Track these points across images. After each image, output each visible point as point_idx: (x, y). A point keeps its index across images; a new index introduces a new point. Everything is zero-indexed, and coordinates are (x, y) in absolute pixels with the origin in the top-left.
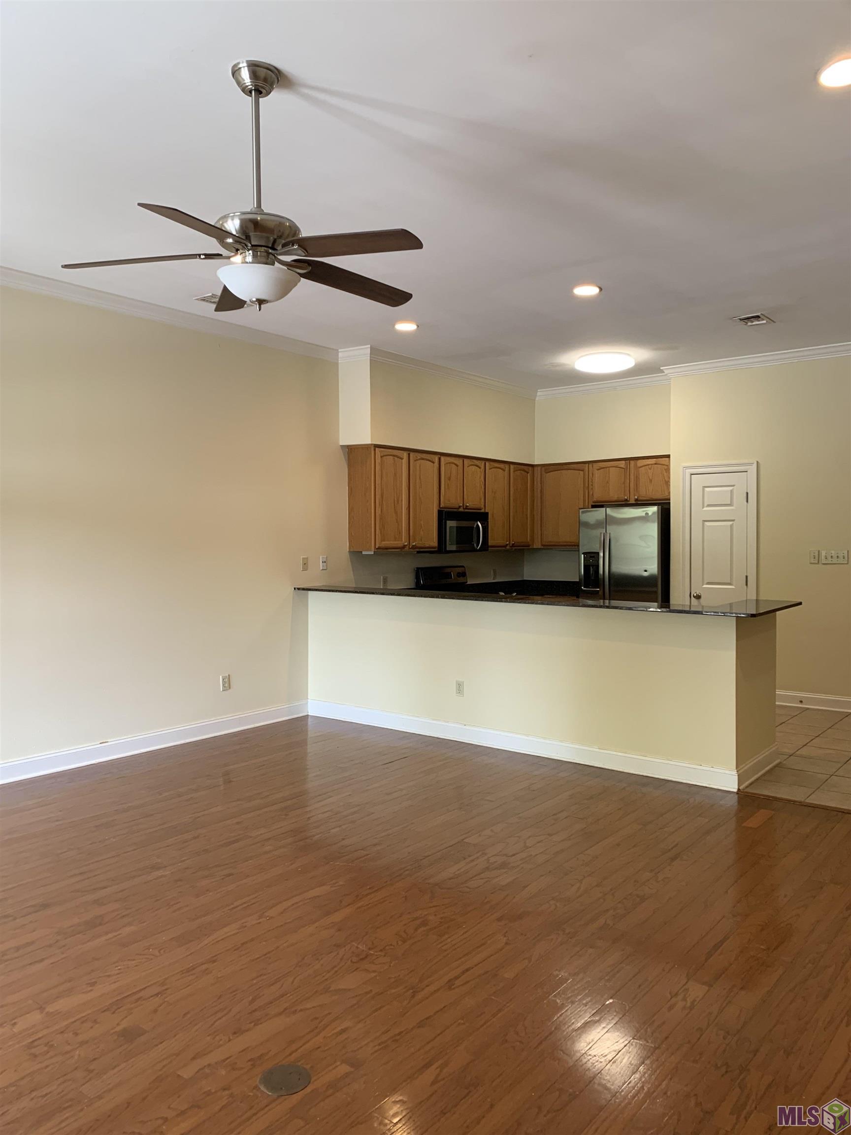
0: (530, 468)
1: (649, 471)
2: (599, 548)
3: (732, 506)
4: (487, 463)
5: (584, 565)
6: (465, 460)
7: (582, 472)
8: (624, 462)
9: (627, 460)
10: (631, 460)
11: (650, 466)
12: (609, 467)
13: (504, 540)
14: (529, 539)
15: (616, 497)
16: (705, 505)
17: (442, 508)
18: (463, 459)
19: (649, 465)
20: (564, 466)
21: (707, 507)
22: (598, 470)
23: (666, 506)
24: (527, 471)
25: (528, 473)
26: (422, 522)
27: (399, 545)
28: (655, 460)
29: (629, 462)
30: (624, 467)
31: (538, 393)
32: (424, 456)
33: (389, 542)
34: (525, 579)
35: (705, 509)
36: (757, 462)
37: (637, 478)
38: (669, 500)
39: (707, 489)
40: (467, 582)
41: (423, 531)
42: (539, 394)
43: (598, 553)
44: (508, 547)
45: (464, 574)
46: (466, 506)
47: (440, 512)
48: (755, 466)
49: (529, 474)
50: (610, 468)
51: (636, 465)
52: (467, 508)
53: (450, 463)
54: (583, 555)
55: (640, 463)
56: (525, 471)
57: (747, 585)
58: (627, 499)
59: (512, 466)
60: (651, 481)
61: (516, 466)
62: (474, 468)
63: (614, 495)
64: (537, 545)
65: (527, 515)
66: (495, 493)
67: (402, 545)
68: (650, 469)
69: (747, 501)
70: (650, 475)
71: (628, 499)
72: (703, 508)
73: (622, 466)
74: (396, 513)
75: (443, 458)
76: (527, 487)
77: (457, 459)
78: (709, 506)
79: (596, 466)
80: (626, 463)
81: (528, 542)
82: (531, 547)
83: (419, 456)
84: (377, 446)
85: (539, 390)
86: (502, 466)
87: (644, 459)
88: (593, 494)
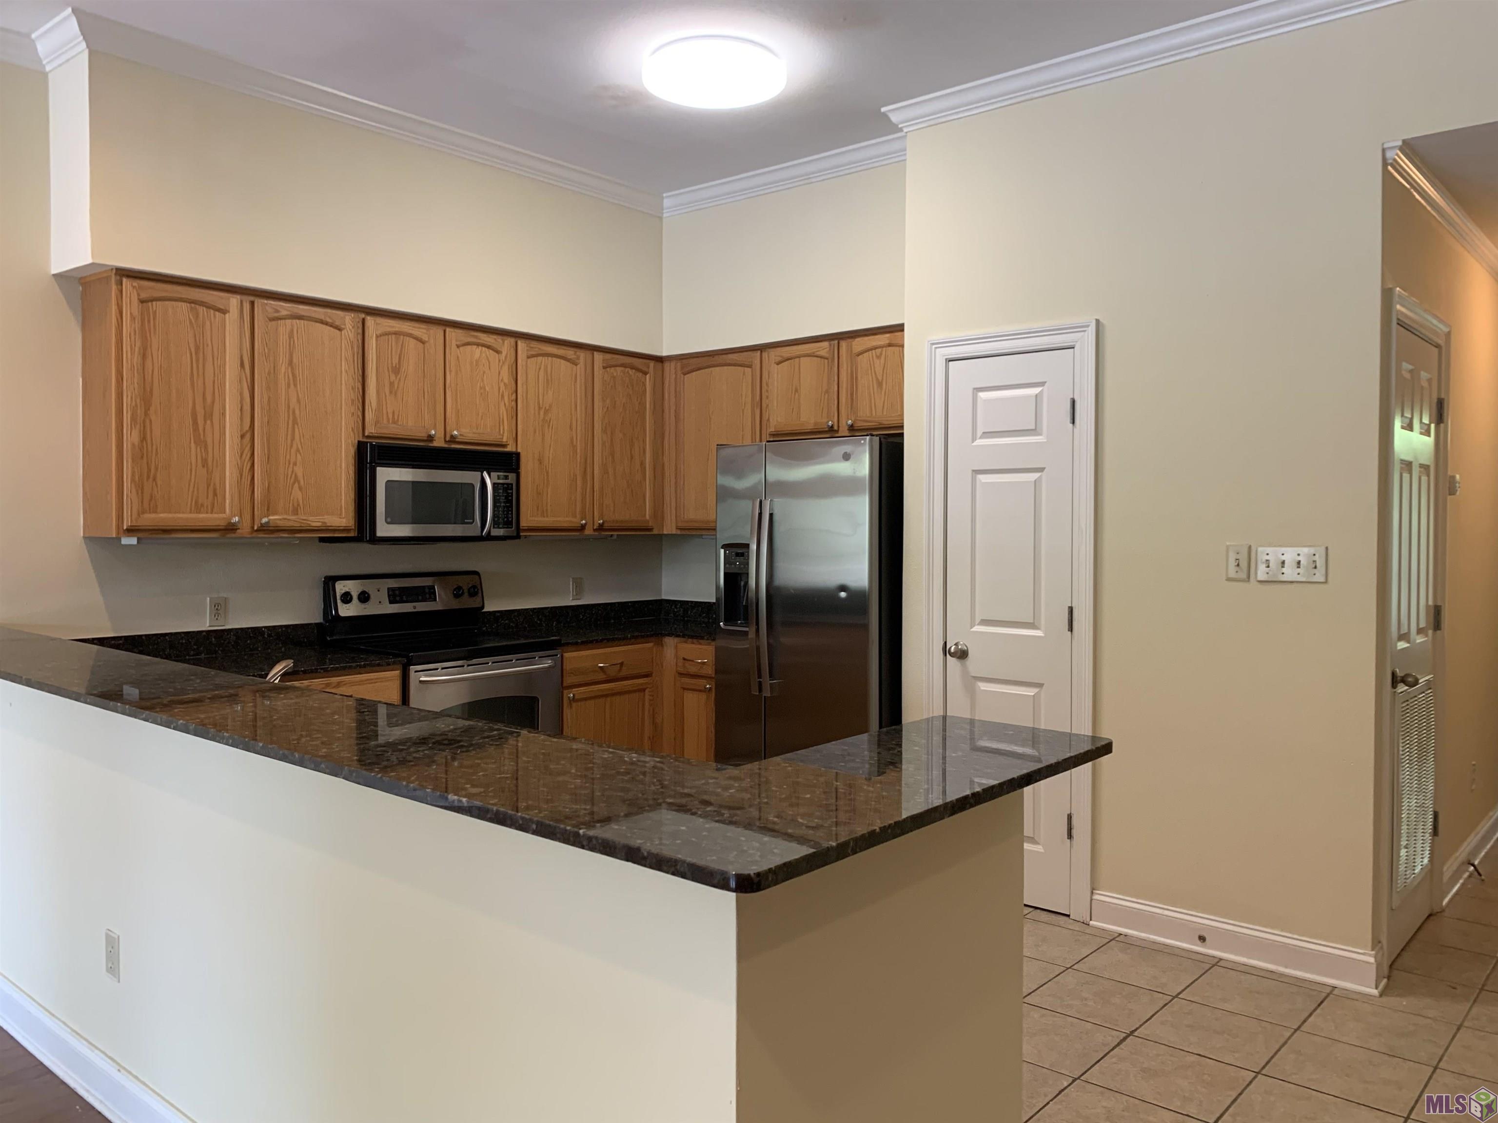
0: (652, 364)
1: (877, 361)
2: (748, 535)
3: (1040, 434)
4: (519, 343)
5: (725, 574)
6: (448, 330)
7: (749, 369)
8: (825, 344)
9: (833, 340)
10: (842, 339)
11: (878, 351)
12: (799, 357)
13: (576, 517)
14: (647, 517)
15: (812, 421)
16: (979, 434)
17: (368, 437)
18: (444, 328)
19: (875, 348)
20: (716, 357)
21: (980, 438)
22: (778, 363)
23: (897, 440)
24: (645, 369)
25: (645, 373)
26: (299, 471)
27: (217, 523)
28: (888, 335)
29: (839, 343)
30: (827, 355)
31: (665, 201)
32: (302, 309)
33: (170, 515)
34: (664, 597)
35: (979, 442)
36: (1098, 321)
37: (853, 378)
38: (902, 427)
39: (982, 395)
40: (483, 607)
41: (300, 488)
42: (667, 203)
43: (747, 546)
44: (588, 531)
45: (476, 591)
46: (452, 436)
47: (361, 448)
48: (1092, 330)
49: (648, 376)
50: (801, 358)
51: (850, 349)
52: (453, 440)
53: (395, 333)
54: (722, 551)
55: (859, 344)
56: (638, 370)
57: (1071, 629)
58: (832, 426)
59: (598, 356)
60: (880, 384)
61: (608, 356)
62: (477, 351)
63: (809, 418)
64: (669, 528)
65: (642, 464)
66: (547, 412)
67: (223, 523)
68: (879, 357)
69: (1073, 422)
70: (879, 370)
71: (836, 428)
72: (974, 440)
73: (823, 353)
74: (200, 442)
75: (370, 321)
76: (642, 404)
77: (423, 326)
78: (986, 435)
79: (775, 354)
80: (830, 345)
81: (648, 521)
82: (655, 532)
83: (286, 308)
84: (124, 273)
85: (664, 195)
86: (570, 353)
87: (866, 335)
88: (768, 420)
